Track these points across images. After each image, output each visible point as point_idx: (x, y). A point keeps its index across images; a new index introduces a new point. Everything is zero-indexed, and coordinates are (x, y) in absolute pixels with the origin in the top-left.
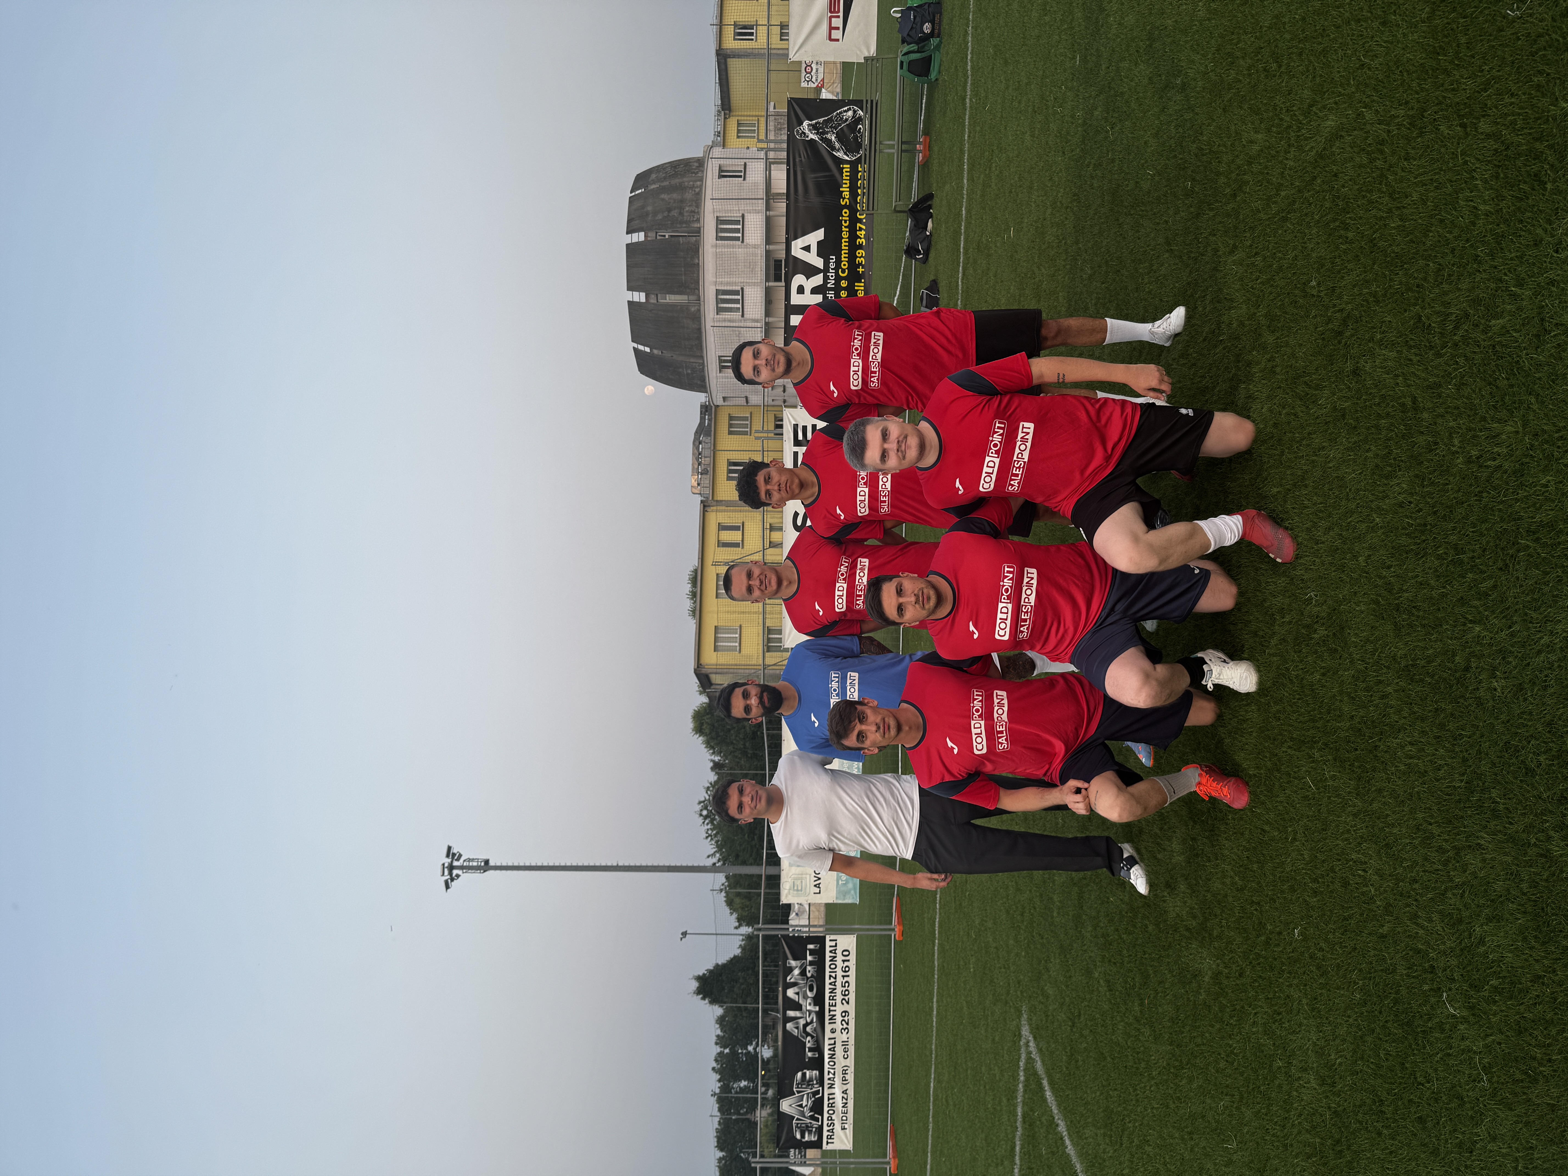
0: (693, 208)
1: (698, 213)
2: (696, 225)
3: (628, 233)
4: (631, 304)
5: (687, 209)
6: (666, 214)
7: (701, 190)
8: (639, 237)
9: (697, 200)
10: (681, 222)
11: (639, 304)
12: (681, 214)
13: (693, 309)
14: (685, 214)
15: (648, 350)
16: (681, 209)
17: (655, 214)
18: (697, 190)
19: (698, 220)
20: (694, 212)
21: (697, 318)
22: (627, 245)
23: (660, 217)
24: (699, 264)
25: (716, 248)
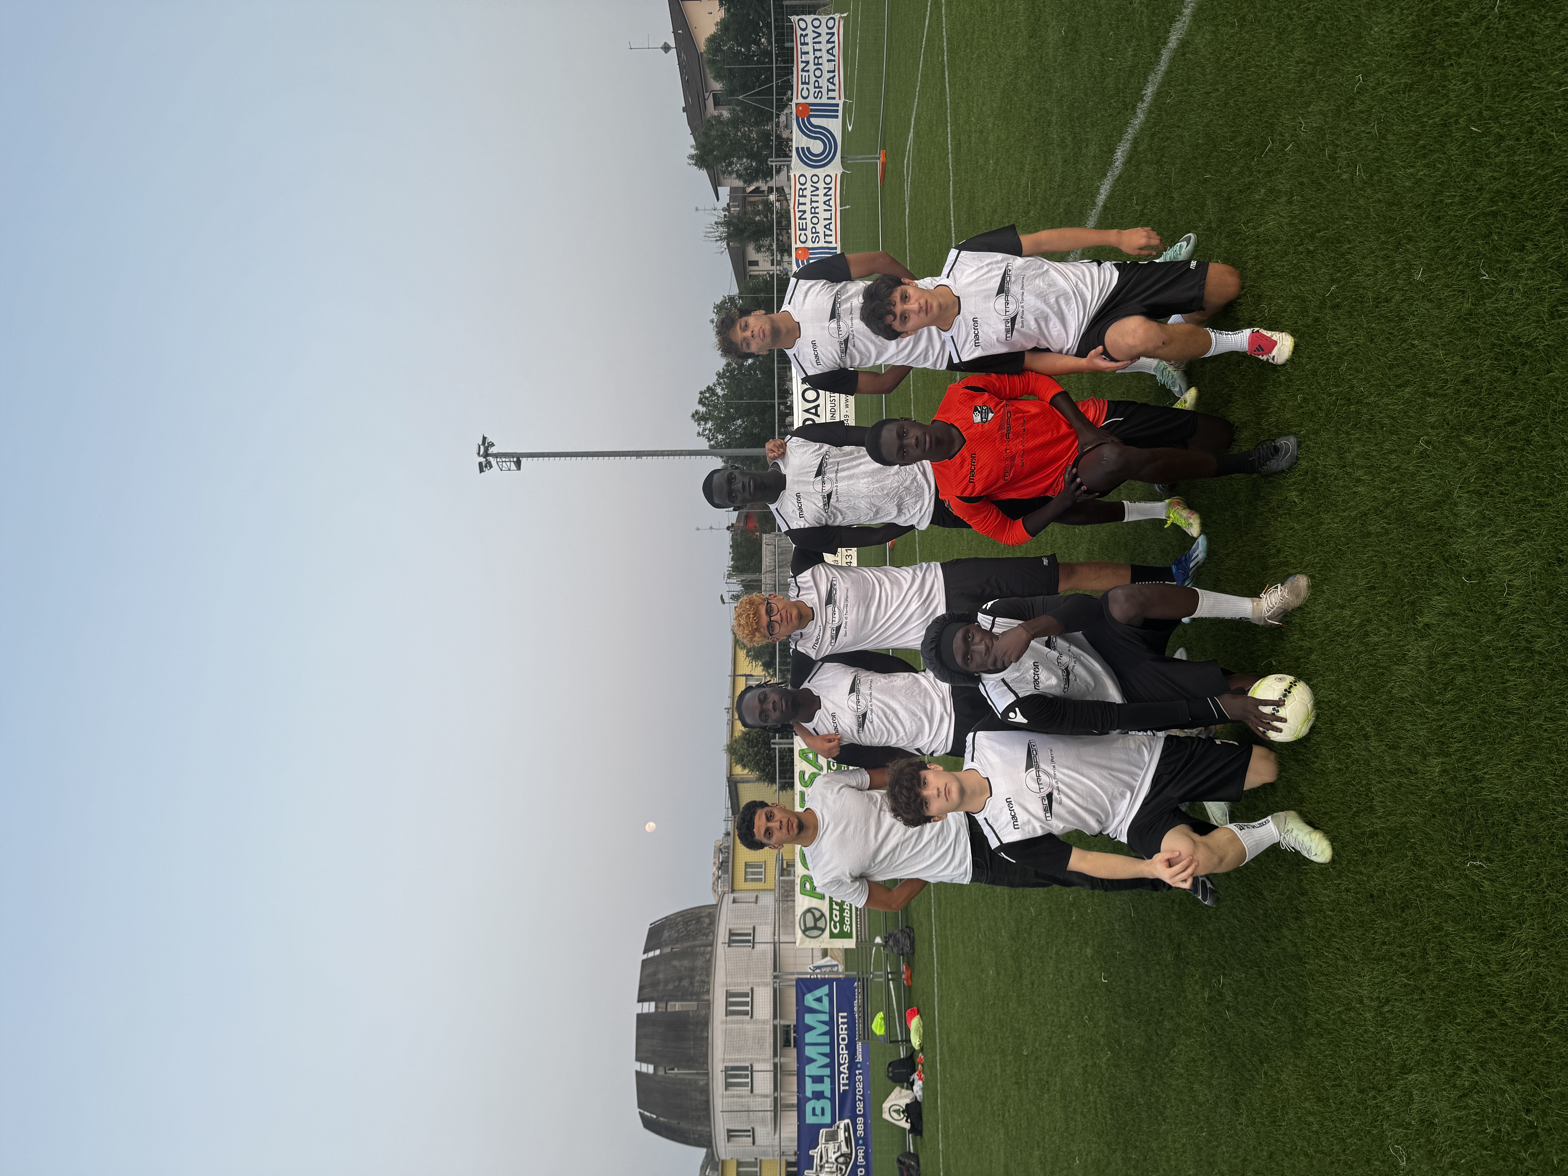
0: (704, 978)
1: (708, 983)
2: (706, 997)
3: (639, 1001)
4: (639, 1074)
5: (698, 978)
6: (676, 984)
7: (711, 957)
8: (649, 1007)
9: (708, 969)
10: (692, 994)
11: (647, 1075)
12: (692, 984)
13: (701, 1083)
14: (696, 984)
15: (655, 1117)
16: (692, 978)
17: (667, 982)
18: (708, 956)
19: (708, 992)
20: (704, 982)
21: (706, 1091)
22: (638, 1015)
23: (670, 987)
24: (707, 1037)
25: (726, 1022)
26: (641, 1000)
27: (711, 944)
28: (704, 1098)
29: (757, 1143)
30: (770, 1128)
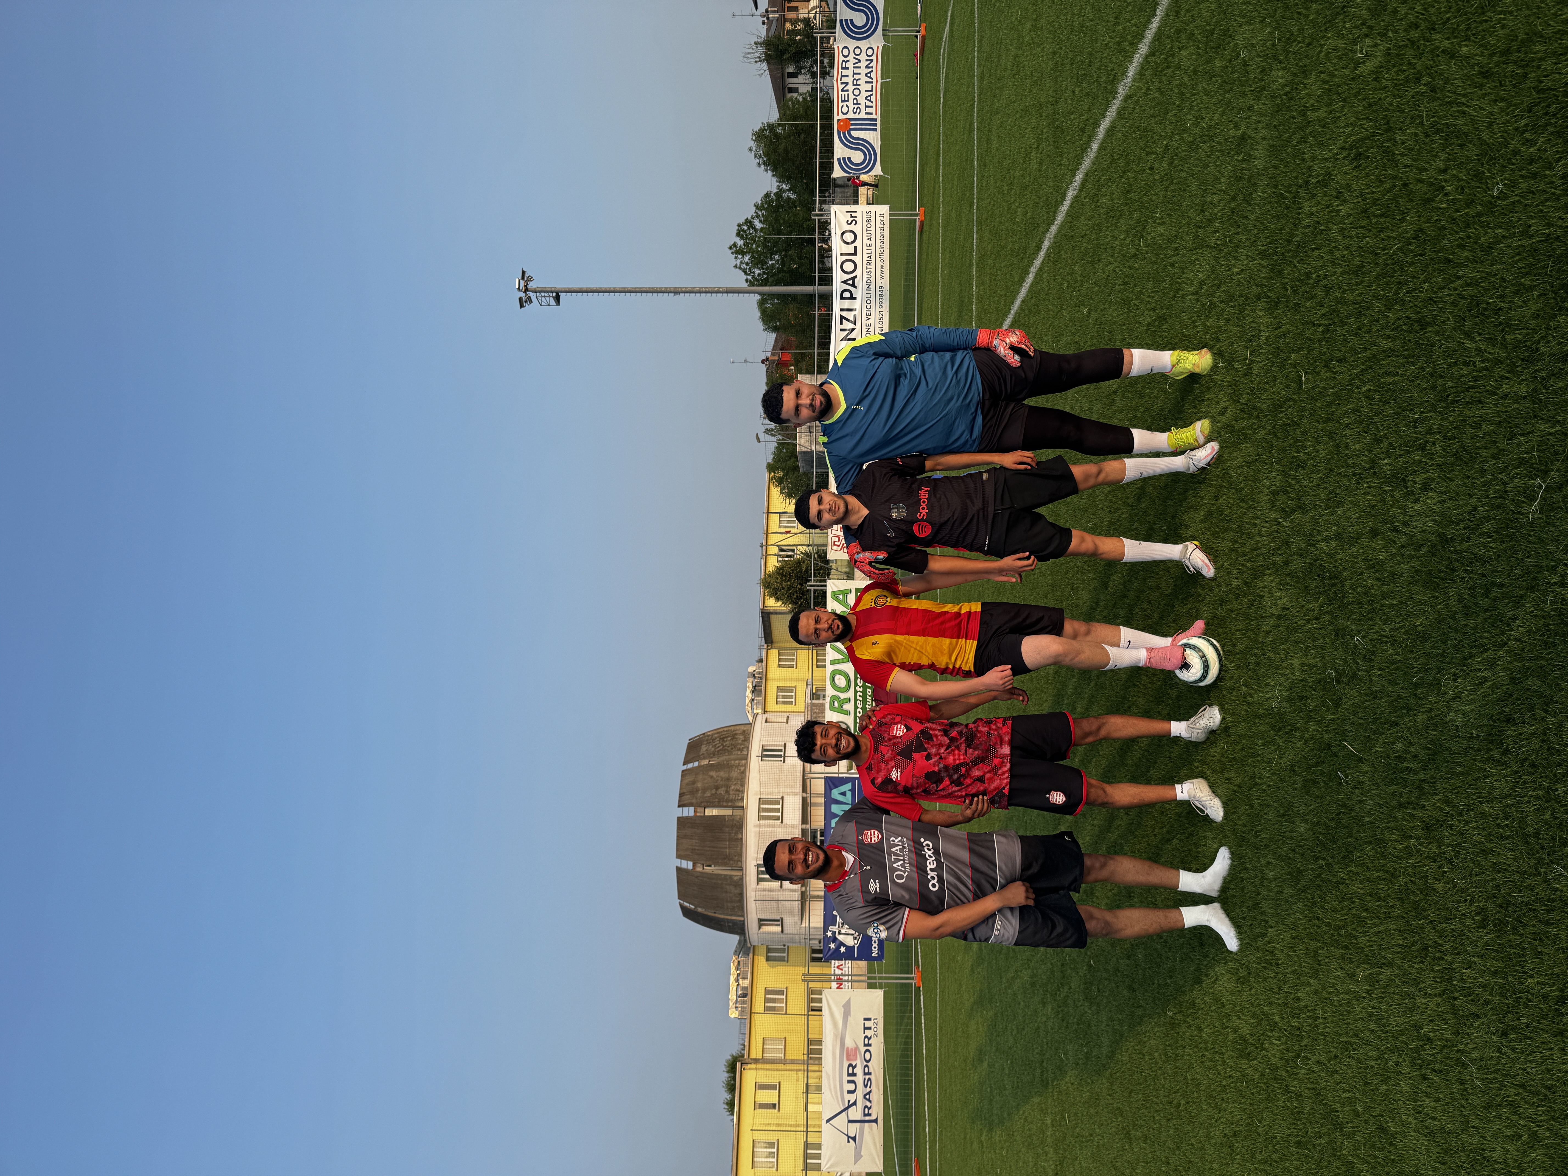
0: (738, 787)
1: (743, 792)
2: (740, 804)
3: (679, 806)
4: (679, 869)
5: (733, 787)
6: (714, 791)
7: (745, 769)
8: (688, 812)
9: (742, 779)
10: (728, 801)
11: (686, 871)
12: (727, 792)
13: (736, 878)
14: (731, 793)
15: (693, 907)
16: (728, 787)
17: (704, 790)
18: (742, 769)
19: (742, 799)
20: (739, 791)
21: (739, 885)
22: (679, 818)
23: (708, 794)
24: (742, 839)
25: (760, 826)
26: (680, 805)
27: (746, 758)
28: (738, 891)
29: (785, 932)
30: (797, 918)
